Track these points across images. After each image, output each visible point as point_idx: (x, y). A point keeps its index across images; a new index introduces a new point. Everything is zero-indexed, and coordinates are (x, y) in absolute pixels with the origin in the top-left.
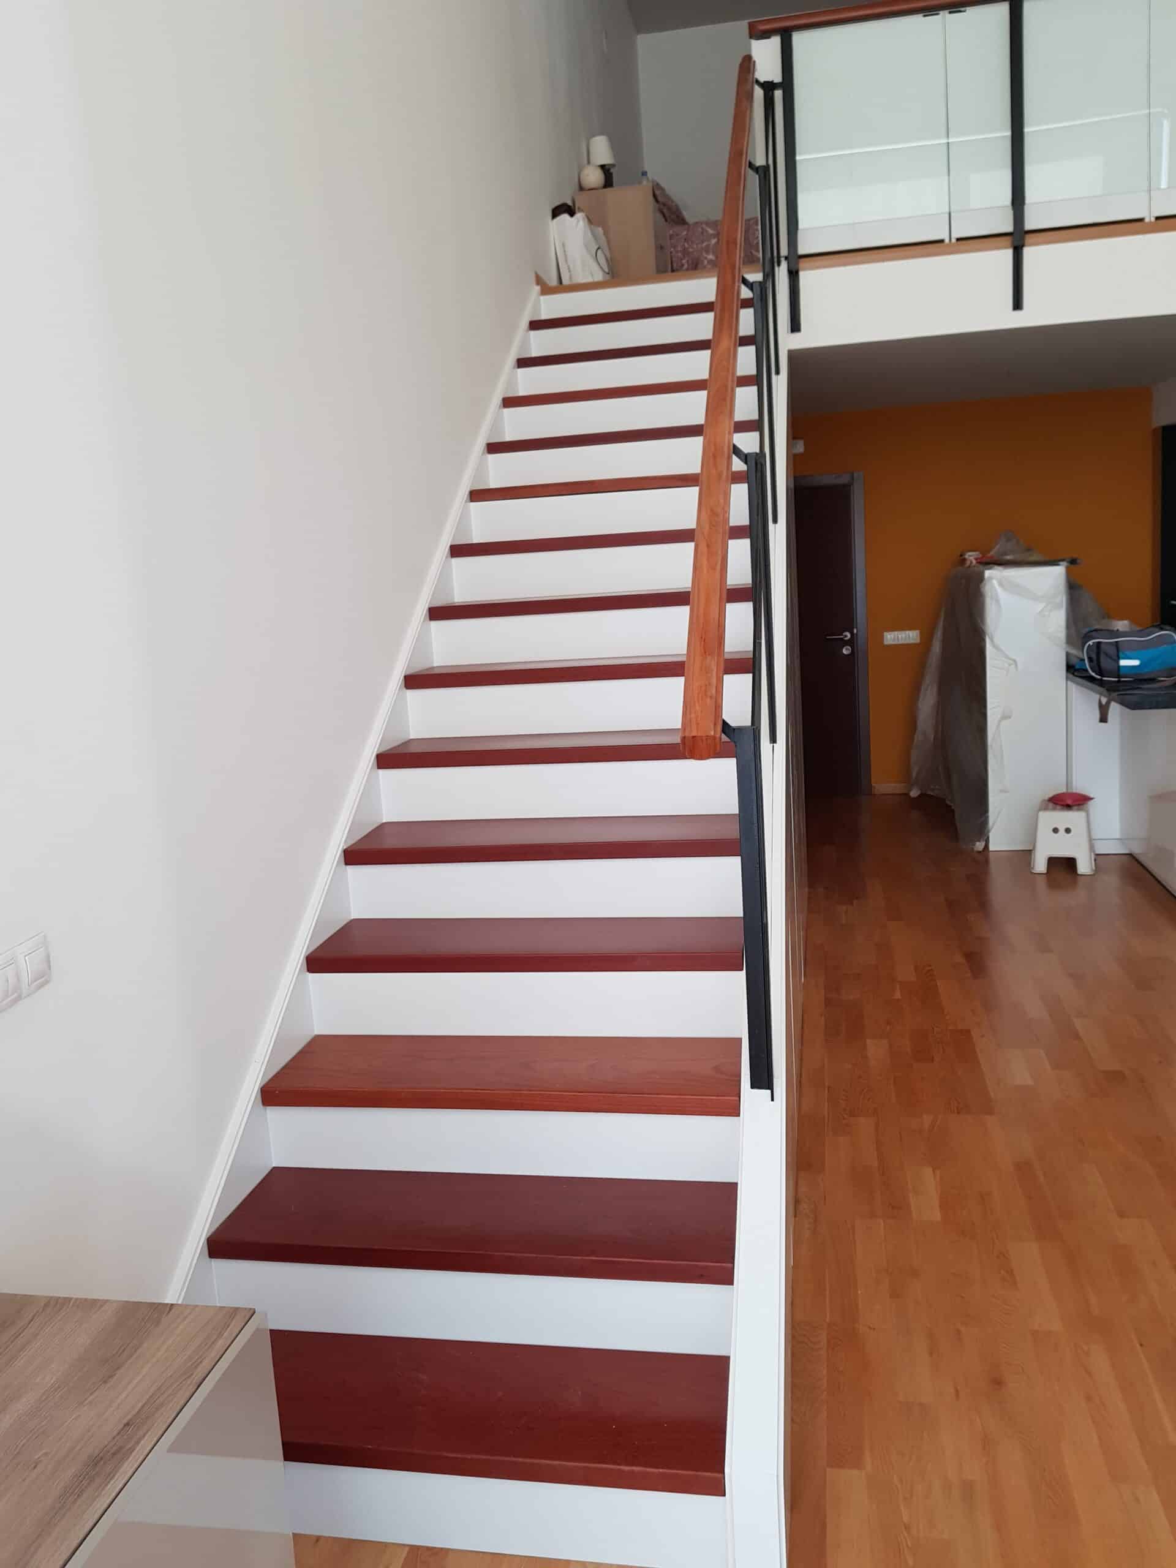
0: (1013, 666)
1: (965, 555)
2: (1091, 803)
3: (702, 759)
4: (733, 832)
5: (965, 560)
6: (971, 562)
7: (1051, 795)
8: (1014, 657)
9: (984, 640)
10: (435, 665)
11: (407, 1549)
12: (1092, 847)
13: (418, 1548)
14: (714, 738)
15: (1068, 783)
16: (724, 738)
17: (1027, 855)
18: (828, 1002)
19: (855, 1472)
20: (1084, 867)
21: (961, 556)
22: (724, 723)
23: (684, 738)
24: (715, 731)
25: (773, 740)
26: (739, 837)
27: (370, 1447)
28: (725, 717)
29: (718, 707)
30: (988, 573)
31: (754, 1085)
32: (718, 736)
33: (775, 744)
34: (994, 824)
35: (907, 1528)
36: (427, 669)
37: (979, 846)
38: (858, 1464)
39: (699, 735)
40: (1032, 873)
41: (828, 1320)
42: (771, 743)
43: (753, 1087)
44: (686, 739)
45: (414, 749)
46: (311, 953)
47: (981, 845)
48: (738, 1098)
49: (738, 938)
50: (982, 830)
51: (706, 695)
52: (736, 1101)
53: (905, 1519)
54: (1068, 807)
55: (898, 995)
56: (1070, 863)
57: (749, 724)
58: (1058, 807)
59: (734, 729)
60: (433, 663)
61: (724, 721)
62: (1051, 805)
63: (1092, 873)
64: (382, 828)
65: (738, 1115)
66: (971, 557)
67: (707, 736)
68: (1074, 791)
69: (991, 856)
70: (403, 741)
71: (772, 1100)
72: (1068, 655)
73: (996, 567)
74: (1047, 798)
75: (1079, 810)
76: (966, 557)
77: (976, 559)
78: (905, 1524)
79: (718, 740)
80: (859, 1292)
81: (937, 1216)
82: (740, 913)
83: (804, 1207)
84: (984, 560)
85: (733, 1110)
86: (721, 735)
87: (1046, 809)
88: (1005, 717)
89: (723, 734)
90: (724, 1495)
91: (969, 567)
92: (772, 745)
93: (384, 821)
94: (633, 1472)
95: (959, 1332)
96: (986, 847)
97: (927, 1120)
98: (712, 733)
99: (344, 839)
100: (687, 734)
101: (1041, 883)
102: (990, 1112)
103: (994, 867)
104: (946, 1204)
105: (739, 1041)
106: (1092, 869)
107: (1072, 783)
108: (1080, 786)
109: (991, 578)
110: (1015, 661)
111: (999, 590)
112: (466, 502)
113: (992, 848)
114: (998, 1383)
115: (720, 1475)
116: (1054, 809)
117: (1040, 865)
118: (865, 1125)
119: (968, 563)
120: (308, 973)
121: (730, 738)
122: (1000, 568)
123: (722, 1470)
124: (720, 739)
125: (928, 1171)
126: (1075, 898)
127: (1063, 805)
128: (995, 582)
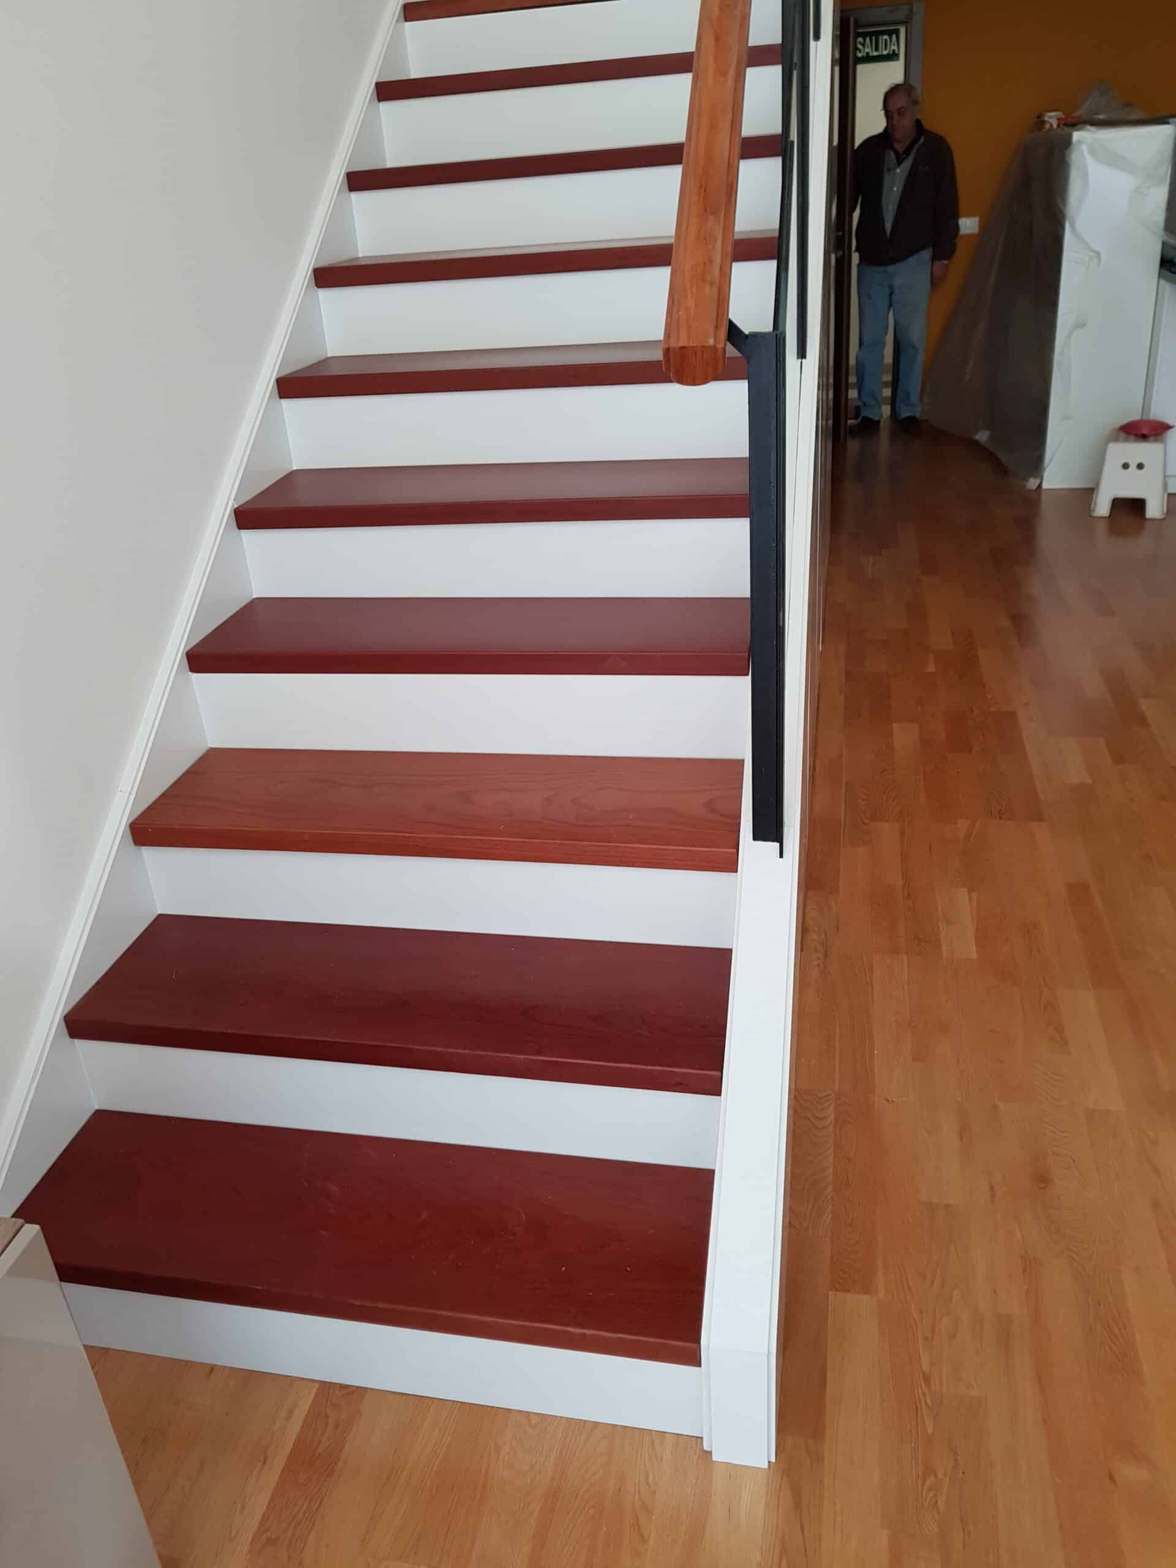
0: (1095, 260)
1: (1044, 116)
2: (1170, 433)
3: (694, 383)
4: (739, 484)
5: (1043, 122)
6: (1051, 125)
7: (1124, 422)
8: (1097, 248)
9: (1063, 228)
10: (360, 255)
11: (317, 1385)
12: (1165, 486)
13: (331, 1385)
14: (714, 348)
15: (1146, 405)
16: (731, 351)
17: (1088, 493)
18: (848, 675)
19: (865, 1298)
20: (1154, 510)
21: (1038, 117)
22: (732, 326)
23: (667, 352)
24: (716, 339)
25: (802, 353)
26: (748, 493)
27: (259, 1288)
28: (732, 316)
29: (722, 301)
30: (1076, 135)
31: (756, 837)
32: (721, 346)
33: (804, 360)
34: (1051, 460)
35: (927, 1379)
36: (347, 261)
37: (1032, 483)
38: (867, 1288)
39: (691, 344)
40: (1091, 516)
41: (836, 1090)
42: (798, 358)
43: (755, 838)
44: (671, 349)
45: (335, 370)
46: (192, 649)
47: (1035, 483)
48: (735, 850)
49: (741, 630)
50: (1036, 465)
51: (704, 280)
52: (732, 854)
53: (925, 1366)
54: (1144, 437)
55: (931, 668)
56: (1137, 506)
57: (770, 328)
58: (1132, 437)
59: (747, 336)
60: (357, 251)
61: (731, 322)
62: (1122, 435)
63: (1163, 517)
64: (291, 479)
65: (736, 871)
66: (1052, 119)
67: (704, 347)
68: (1152, 417)
69: (1044, 497)
70: (320, 359)
71: (781, 856)
72: (1164, 243)
73: (1089, 127)
74: (1118, 426)
75: (1156, 441)
76: (1046, 119)
77: (1059, 119)
78: (924, 1373)
79: (720, 352)
80: (876, 1052)
81: (973, 953)
82: (746, 593)
83: (813, 937)
84: (1069, 120)
85: (730, 865)
86: (725, 345)
87: (1115, 439)
88: (1080, 325)
89: (728, 343)
90: (700, 1365)
91: (1049, 130)
92: (800, 360)
93: (295, 468)
94: (584, 1335)
95: (995, 1107)
96: (1040, 486)
97: (963, 825)
98: (711, 342)
99: (233, 497)
100: (673, 344)
101: (1101, 528)
102: (1040, 819)
103: (1047, 510)
104: (983, 939)
105: (741, 762)
106: (1163, 514)
107: (1149, 408)
108: (1159, 412)
109: (1080, 142)
110: (1098, 254)
111: (1089, 160)
112: (397, 21)
113: (1045, 486)
114: (1043, 1179)
115: (695, 1345)
116: (1126, 440)
117: (1102, 507)
118: (887, 831)
119: (1047, 126)
120: (190, 673)
121: (742, 353)
122: (1093, 129)
123: (697, 1340)
124: (724, 350)
125: (962, 895)
126: (1141, 546)
127: (1136, 435)
128: (1084, 147)
